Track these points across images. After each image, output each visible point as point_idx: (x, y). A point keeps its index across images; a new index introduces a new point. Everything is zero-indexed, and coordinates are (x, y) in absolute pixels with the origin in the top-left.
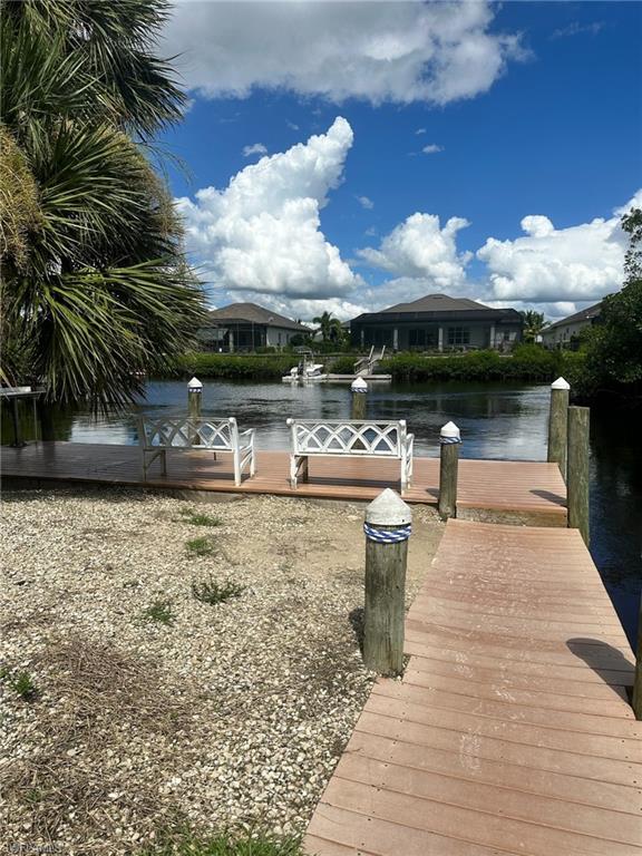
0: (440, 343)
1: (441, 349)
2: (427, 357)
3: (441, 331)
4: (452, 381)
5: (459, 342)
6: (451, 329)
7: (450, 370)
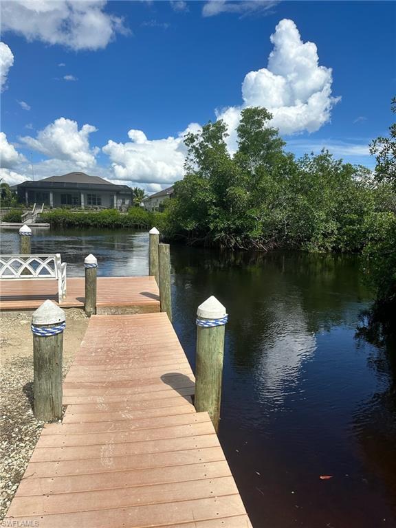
0: (82, 204)
1: (83, 207)
2: (74, 212)
3: (82, 196)
4: (92, 228)
5: (94, 203)
6: (89, 195)
7: (90, 221)
